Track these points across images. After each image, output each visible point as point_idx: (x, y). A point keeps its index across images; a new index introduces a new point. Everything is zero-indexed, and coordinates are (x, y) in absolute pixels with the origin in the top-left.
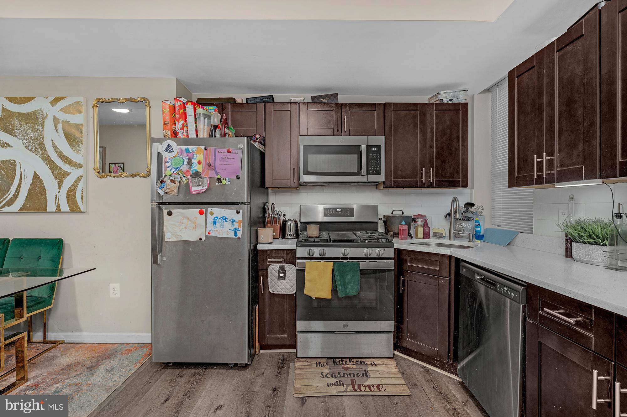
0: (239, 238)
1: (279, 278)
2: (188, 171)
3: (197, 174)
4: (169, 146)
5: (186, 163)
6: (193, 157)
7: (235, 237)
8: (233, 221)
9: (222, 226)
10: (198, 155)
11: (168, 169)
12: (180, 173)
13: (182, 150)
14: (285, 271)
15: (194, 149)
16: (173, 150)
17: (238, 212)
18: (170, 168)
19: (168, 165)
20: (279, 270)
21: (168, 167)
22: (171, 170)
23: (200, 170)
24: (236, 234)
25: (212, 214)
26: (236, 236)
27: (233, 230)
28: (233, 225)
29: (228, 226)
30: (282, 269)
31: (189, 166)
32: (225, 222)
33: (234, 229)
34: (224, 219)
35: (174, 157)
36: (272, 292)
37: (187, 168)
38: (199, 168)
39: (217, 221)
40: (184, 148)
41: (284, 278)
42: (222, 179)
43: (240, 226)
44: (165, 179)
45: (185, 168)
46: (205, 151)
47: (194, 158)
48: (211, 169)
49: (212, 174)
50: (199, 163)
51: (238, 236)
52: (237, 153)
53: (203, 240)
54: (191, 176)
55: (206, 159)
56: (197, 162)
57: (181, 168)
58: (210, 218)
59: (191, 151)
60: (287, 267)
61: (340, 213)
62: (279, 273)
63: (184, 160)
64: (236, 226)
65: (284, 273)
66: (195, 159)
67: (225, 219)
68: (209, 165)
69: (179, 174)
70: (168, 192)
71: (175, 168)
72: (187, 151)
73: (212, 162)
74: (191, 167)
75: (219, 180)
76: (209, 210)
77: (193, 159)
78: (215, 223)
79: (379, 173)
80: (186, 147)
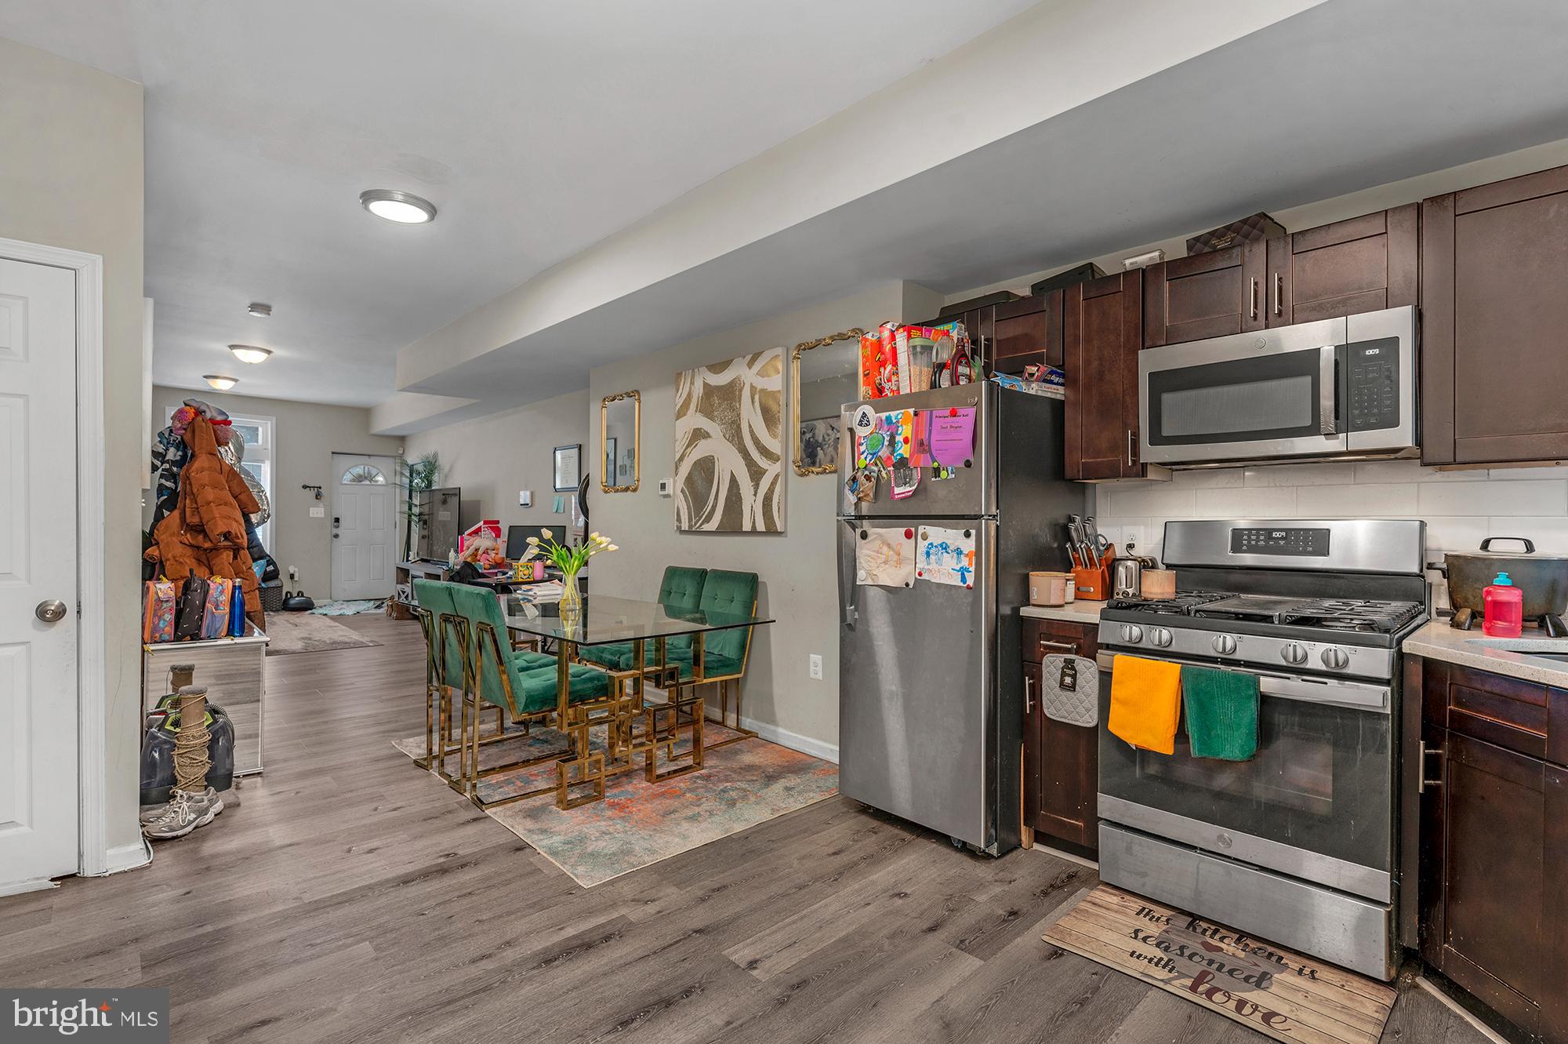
0: (969, 587)
1: (1062, 685)
2: (889, 458)
3: (902, 463)
4: (864, 415)
5: (886, 443)
6: (897, 431)
7: (962, 584)
8: (959, 552)
9: (939, 562)
10: (904, 427)
11: (863, 457)
12: (878, 462)
13: (881, 420)
14: (1076, 672)
15: (899, 417)
16: (868, 421)
17: (967, 535)
18: (865, 454)
19: (862, 448)
20: (1063, 668)
21: (863, 453)
22: (866, 458)
23: (907, 455)
24: (964, 580)
25: (925, 537)
26: (964, 583)
27: (958, 571)
28: (959, 561)
29: (949, 562)
30: (1069, 664)
31: (891, 449)
32: (945, 554)
33: (961, 568)
34: (944, 547)
35: (871, 433)
36: (1048, 715)
37: (888, 453)
38: (904, 450)
39: (931, 551)
40: (884, 415)
41: (1072, 687)
42: (941, 469)
43: (970, 564)
44: (858, 474)
45: (884, 452)
46: (915, 417)
47: (899, 432)
48: (924, 451)
49: (924, 460)
50: (906, 441)
51: (967, 583)
52: (967, 415)
53: (911, 587)
54: (894, 466)
55: (917, 431)
56: (902, 441)
57: (879, 454)
58: (923, 545)
59: (894, 421)
60: (1082, 663)
61: (1282, 543)
62: (1063, 674)
63: (884, 437)
64: (965, 562)
65: (1074, 677)
66: (900, 434)
67: (945, 549)
68: (922, 444)
69: (876, 465)
70: (862, 497)
71: (871, 454)
72: (888, 419)
73: (924, 436)
74: (893, 452)
75: (937, 472)
76: (921, 529)
77: (897, 434)
78: (928, 554)
79: (1394, 422)
80: (887, 414)
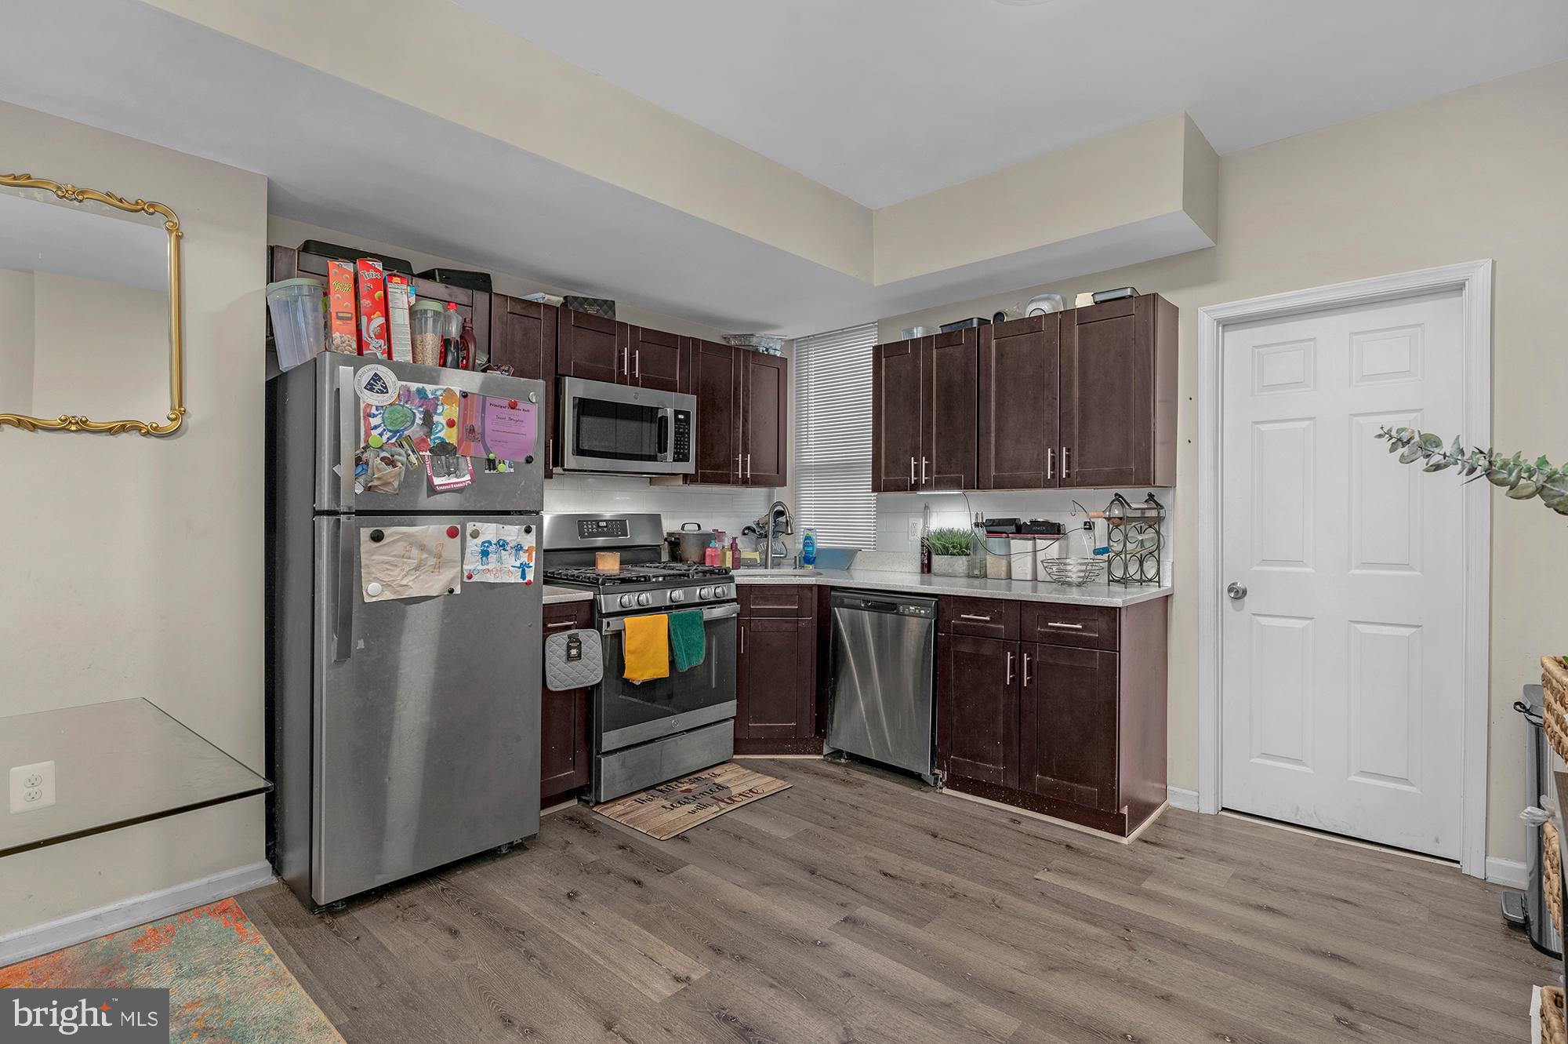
0: (529, 583)
1: (569, 658)
2: (423, 441)
3: (443, 449)
4: (376, 378)
5: (419, 421)
6: (436, 409)
7: (521, 581)
8: (519, 548)
9: (500, 560)
10: (446, 407)
11: (375, 433)
12: (404, 443)
13: (409, 391)
14: (580, 643)
15: (439, 393)
16: (386, 388)
17: (528, 531)
18: (380, 430)
19: (374, 422)
20: (568, 644)
21: (376, 427)
22: (381, 435)
23: (453, 440)
24: (523, 576)
25: (475, 534)
26: (524, 579)
27: (519, 568)
28: (517, 557)
29: (511, 561)
30: (574, 641)
31: (426, 429)
32: (502, 551)
33: (521, 564)
34: (502, 545)
35: (391, 405)
36: (554, 689)
37: (421, 433)
38: (451, 436)
39: (490, 549)
40: (414, 386)
41: (579, 656)
42: (497, 462)
43: (530, 559)
44: (365, 455)
45: (415, 431)
46: (463, 399)
47: (438, 411)
48: (474, 439)
49: (477, 449)
50: (451, 424)
51: (527, 579)
52: (528, 411)
53: (458, 591)
54: (431, 451)
55: (465, 416)
56: (444, 422)
57: (406, 433)
58: (473, 545)
59: (430, 396)
60: (583, 634)
61: (605, 529)
62: (569, 648)
63: (414, 413)
64: (524, 558)
65: (579, 648)
66: (440, 414)
67: (503, 546)
68: (472, 430)
69: (401, 446)
70: (376, 486)
71: (391, 431)
72: (421, 393)
73: (476, 422)
74: (430, 433)
75: (492, 465)
76: (470, 527)
77: (436, 413)
78: (485, 553)
79: (686, 459)
80: (420, 385)
